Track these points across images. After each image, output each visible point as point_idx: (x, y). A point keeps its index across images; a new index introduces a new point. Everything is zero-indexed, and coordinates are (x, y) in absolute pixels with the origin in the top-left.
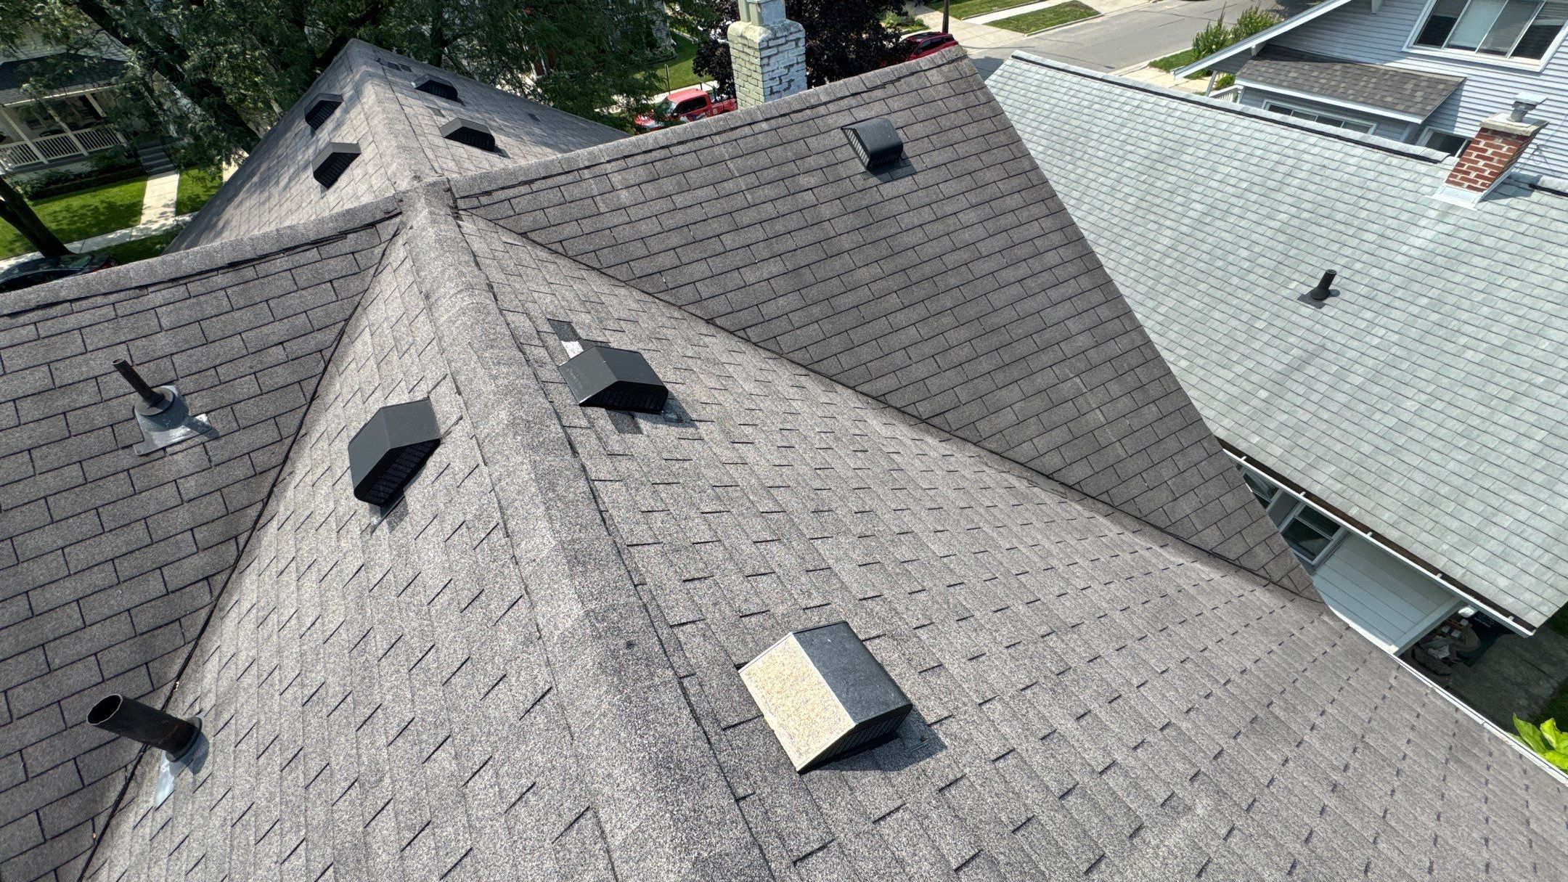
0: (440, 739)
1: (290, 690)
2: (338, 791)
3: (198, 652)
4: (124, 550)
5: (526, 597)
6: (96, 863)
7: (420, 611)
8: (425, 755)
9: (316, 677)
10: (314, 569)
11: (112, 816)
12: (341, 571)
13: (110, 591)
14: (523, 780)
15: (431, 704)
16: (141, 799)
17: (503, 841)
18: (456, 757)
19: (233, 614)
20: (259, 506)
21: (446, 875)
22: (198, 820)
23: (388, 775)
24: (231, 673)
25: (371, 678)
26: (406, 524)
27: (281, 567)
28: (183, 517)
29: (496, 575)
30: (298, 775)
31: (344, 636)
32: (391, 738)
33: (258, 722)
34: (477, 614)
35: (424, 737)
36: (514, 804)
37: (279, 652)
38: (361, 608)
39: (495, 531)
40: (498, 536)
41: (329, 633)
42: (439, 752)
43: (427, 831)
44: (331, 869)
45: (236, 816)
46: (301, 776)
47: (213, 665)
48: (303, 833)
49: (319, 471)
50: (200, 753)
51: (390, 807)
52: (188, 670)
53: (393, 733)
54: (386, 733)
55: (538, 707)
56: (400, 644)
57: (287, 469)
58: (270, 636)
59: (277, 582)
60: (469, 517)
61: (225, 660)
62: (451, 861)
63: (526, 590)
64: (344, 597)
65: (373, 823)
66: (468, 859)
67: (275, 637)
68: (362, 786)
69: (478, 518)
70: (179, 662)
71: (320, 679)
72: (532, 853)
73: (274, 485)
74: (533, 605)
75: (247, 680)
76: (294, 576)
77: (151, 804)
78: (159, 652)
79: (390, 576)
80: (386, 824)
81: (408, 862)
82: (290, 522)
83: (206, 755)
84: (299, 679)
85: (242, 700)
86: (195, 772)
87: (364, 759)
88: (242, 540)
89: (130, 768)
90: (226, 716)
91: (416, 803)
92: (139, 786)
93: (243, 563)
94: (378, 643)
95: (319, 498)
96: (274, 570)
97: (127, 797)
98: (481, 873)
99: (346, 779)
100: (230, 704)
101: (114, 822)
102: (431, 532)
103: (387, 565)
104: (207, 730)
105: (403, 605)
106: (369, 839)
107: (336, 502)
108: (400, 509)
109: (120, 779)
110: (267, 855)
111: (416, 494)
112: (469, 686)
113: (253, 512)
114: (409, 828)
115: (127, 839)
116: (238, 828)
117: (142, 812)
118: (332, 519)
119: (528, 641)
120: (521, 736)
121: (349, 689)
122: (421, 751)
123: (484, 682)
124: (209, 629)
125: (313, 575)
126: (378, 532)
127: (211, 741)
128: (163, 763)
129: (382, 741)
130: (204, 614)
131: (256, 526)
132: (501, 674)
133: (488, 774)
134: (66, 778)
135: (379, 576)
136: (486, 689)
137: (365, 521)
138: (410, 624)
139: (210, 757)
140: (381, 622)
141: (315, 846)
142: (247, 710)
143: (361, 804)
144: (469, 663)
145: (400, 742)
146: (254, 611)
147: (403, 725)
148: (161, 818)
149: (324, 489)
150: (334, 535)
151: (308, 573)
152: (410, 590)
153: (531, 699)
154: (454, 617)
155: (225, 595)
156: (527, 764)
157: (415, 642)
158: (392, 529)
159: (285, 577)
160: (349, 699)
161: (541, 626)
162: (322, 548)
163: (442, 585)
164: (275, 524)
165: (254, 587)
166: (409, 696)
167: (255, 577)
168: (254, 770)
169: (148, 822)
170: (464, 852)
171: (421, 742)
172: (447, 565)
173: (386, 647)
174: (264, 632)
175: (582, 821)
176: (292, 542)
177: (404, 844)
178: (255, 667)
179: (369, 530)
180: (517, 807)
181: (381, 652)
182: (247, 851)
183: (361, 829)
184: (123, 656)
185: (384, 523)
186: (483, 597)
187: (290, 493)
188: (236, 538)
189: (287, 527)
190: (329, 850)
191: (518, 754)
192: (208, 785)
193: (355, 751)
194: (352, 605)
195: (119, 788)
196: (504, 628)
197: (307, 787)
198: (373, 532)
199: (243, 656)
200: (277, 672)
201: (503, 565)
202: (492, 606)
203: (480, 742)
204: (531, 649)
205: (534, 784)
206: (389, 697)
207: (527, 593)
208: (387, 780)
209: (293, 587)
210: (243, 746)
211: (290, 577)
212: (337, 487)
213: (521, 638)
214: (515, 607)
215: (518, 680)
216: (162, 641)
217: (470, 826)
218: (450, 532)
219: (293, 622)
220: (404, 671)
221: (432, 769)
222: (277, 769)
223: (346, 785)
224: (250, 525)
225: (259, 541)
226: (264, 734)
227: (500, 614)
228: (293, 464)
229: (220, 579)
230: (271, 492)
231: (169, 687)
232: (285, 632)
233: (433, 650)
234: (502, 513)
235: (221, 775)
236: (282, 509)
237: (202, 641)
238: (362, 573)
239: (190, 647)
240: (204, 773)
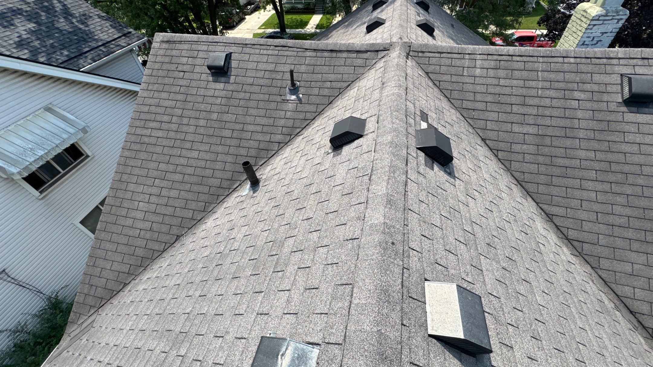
0: (317, 229)
1: (284, 187)
2: (283, 223)
3: (268, 162)
4: (267, 124)
5: (366, 204)
6: (225, 200)
7: (330, 187)
8: (311, 230)
9: (292, 188)
10: (306, 156)
11: (233, 191)
12: (313, 161)
13: (259, 133)
14: (335, 260)
15: (320, 217)
16: (240, 191)
17: (319, 273)
18: (319, 238)
19: (280, 157)
20: (301, 129)
21: (300, 268)
22: (249, 206)
23: (298, 229)
24: (272, 173)
25: (307, 198)
26: (339, 158)
27: (298, 150)
28: (282, 122)
29: (359, 191)
30: (275, 212)
31: (305, 181)
32: (304, 219)
33: (273, 190)
34: (346, 199)
35: (313, 225)
36: (329, 264)
37: (287, 174)
38: (313, 176)
39: (366, 176)
40: (366, 178)
41: (301, 177)
42: (315, 232)
43: (300, 252)
44: (272, 242)
45: (257, 211)
46: (276, 213)
47: (269, 168)
48: (270, 228)
49: (321, 127)
50: (256, 189)
51: (294, 238)
52: (263, 165)
53: (305, 218)
54: (303, 216)
55: (351, 241)
56: (319, 193)
57: (312, 122)
58: (286, 169)
59: (295, 154)
60: (360, 166)
61: (273, 168)
62: (303, 266)
63: (367, 202)
64: (310, 170)
65: (288, 239)
66: (308, 269)
67: (287, 169)
68: (290, 226)
69: (363, 168)
70: (263, 162)
71: (293, 189)
72: (327, 282)
73: (307, 125)
74: (366, 208)
75: (275, 177)
76: (300, 155)
77: (241, 194)
78: (260, 156)
79: (326, 171)
80: (291, 241)
81: (292, 256)
82: (306, 138)
83: (258, 190)
84: (288, 185)
85: (272, 182)
86: (254, 193)
87: (294, 219)
88: (292, 137)
89: (241, 182)
90: (266, 183)
91: (301, 243)
92: (241, 188)
93: (289, 144)
94: (313, 189)
95: (317, 136)
96: (295, 150)
97: (238, 189)
98: (309, 276)
99: (287, 221)
100: (269, 181)
101: (232, 193)
102: (345, 164)
103: (327, 167)
104: (261, 184)
105: (325, 182)
106: (285, 242)
107: (322, 139)
108: (339, 152)
109: (238, 183)
110: (259, 226)
111: (346, 149)
112: (333, 220)
113: (298, 130)
114: (297, 248)
115: (233, 199)
116: (256, 215)
117: (239, 195)
118: (318, 144)
119: (359, 218)
120: (341, 246)
121: (299, 197)
122: (310, 229)
123: (338, 222)
124: (273, 157)
125: (305, 158)
126: (329, 155)
127: (260, 188)
128: (248, 185)
129: (301, 218)
130: (274, 152)
131: (297, 135)
132: (344, 223)
133: (325, 250)
134: (229, 175)
135: (323, 169)
136: (338, 224)
137: (327, 150)
138: (325, 189)
139: (258, 192)
140: (317, 183)
141: (271, 233)
142: (272, 185)
143: (287, 231)
144: (336, 213)
145: (305, 222)
146: (286, 159)
147: (309, 217)
148: (242, 199)
149: (320, 133)
150: (316, 149)
151: (304, 156)
152: (330, 179)
153: (350, 237)
154: (339, 195)
155: (281, 150)
156: (339, 255)
157: (324, 196)
158: (334, 157)
159: (297, 154)
160: (298, 200)
161: (366, 216)
162: (311, 151)
163: (340, 183)
164: (301, 137)
165: (289, 152)
166: (314, 210)
167: (290, 149)
168: (266, 202)
169: (239, 198)
170: (307, 266)
171: (311, 226)
172: (345, 178)
173: (315, 191)
174: (285, 166)
175: (347, 286)
176: (304, 145)
177: (293, 251)
178: (279, 174)
179: (327, 153)
180: (329, 266)
181: (313, 192)
182: (255, 222)
183: (284, 238)
184: (253, 152)
185: (332, 153)
186: (351, 195)
187: (310, 130)
188: (291, 135)
189: (305, 140)
190: (274, 237)
191: (337, 251)
192: (255, 198)
193: (292, 215)
194: (311, 173)
195: (237, 185)
196: (353, 209)
197: (276, 216)
198: (328, 154)
199: (277, 170)
200: (283, 180)
201: (363, 189)
202: (353, 200)
203: (328, 238)
204: (359, 222)
205: (338, 263)
206: (309, 207)
207: (367, 203)
208: (297, 230)
209: (298, 158)
210: (266, 194)
211: (299, 155)
212: (324, 135)
213: (357, 216)
214: (360, 205)
215: (349, 228)
216: (263, 153)
217: (313, 260)
218: (351, 168)
219: (294, 168)
220: (316, 202)
221: (311, 236)
222: (272, 206)
223: (286, 223)
224: (296, 133)
225: (296, 139)
226: (273, 195)
227: (354, 204)
228: (315, 121)
229: (282, 145)
230: (305, 127)
231: (258, 167)
232: (290, 170)
233: (328, 201)
234: (372, 171)
235: (259, 198)
236: (306, 133)
237: (270, 159)
238: (319, 165)
239: (267, 159)
240: (255, 195)
